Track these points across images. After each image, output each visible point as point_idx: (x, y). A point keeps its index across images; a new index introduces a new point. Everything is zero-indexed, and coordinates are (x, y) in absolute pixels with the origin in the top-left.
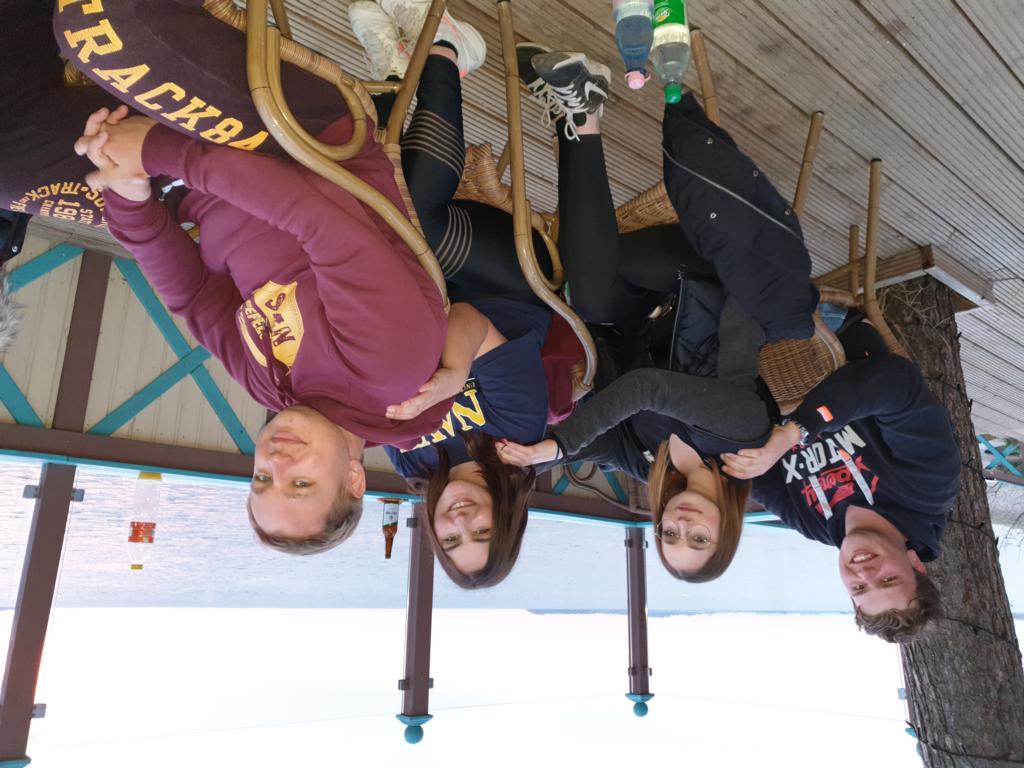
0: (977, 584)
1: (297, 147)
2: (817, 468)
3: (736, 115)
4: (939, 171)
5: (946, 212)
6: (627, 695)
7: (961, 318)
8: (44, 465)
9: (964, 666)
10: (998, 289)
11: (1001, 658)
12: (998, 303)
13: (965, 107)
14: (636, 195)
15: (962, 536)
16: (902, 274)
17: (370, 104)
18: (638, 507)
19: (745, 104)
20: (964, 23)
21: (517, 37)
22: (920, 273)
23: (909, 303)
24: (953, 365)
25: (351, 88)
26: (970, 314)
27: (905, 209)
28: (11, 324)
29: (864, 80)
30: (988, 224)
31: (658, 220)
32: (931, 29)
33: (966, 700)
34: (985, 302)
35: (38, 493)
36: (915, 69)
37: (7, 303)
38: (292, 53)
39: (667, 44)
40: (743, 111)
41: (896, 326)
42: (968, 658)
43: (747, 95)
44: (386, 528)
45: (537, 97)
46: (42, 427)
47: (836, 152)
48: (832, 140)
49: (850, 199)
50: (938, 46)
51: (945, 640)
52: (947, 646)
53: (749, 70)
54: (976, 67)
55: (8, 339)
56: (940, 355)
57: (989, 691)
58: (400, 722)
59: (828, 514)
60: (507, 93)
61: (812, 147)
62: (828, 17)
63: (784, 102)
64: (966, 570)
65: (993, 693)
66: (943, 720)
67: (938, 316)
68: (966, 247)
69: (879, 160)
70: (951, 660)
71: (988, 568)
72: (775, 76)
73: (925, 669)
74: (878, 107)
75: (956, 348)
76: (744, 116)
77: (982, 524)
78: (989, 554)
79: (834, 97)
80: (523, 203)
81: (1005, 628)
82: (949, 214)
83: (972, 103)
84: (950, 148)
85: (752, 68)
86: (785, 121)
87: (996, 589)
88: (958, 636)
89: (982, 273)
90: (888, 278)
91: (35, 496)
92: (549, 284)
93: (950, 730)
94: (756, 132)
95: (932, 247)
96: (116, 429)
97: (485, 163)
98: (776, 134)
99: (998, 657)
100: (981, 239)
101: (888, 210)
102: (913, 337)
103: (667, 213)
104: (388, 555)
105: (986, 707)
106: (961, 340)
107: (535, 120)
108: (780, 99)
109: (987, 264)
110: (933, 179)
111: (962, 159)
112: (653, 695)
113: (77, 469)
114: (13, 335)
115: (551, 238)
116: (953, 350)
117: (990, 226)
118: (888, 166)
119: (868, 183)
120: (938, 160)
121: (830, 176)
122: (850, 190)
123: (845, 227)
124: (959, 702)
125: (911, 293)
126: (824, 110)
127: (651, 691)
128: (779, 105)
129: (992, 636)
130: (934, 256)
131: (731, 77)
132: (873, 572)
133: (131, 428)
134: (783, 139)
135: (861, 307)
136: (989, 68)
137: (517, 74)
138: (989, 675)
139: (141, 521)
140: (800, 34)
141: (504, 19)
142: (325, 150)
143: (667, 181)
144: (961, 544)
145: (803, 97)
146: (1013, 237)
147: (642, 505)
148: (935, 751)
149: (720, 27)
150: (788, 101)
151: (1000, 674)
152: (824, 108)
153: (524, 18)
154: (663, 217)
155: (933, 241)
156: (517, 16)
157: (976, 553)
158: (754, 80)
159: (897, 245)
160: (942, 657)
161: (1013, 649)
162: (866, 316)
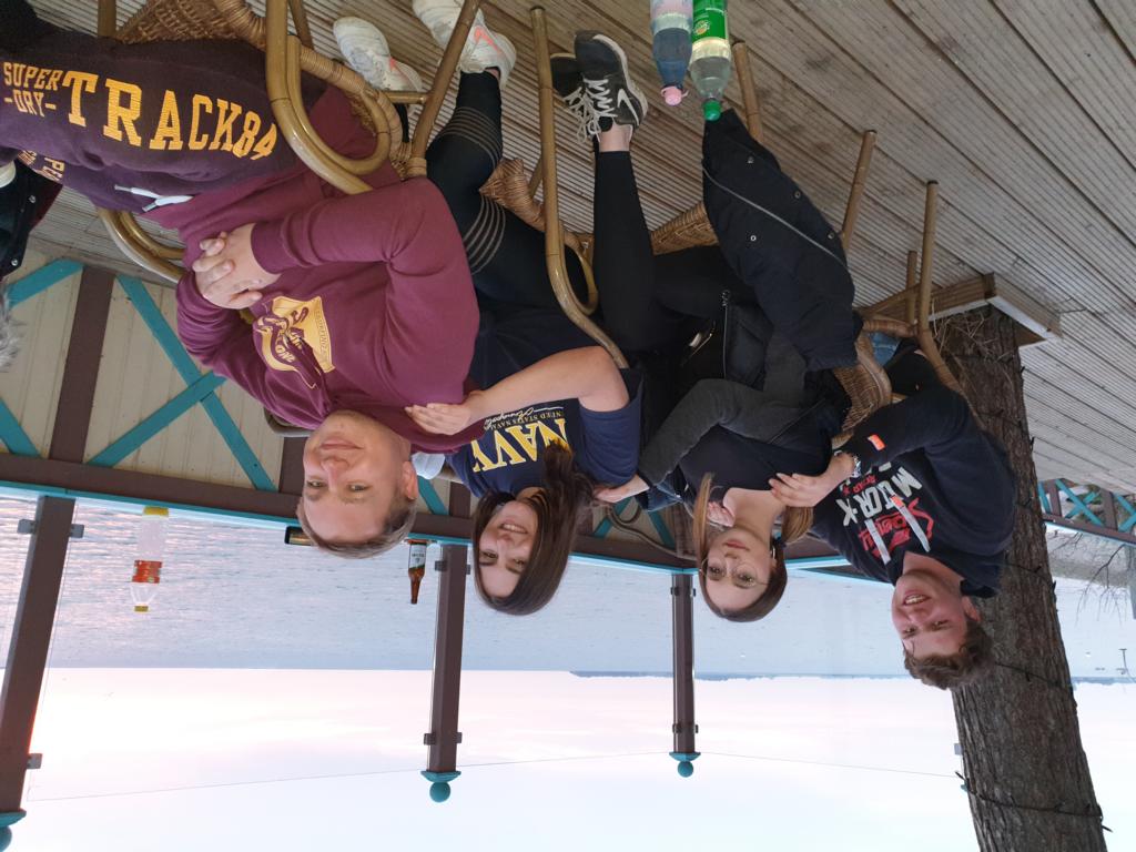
0: (1032, 629)
1: (318, 161)
2: (874, 512)
3: (785, 132)
4: (999, 196)
5: (1008, 239)
6: (671, 754)
7: (1027, 353)
8: (40, 499)
9: (1014, 714)
10: (1065, 321)
11: (1054, 707)
12: (1065, 336)
13: (1023, 129)
14: (678, 214)
15: (1018, 581)
16: (964, 304)
17: (394, 117)
18: (686, 552)
19: (794, 122)
20: (1018, 41)
21: (553, 47)
22: (982, 303)
23: (971, 335)
24: (1015, 401)
25: (374, 99)
26: (1038, 348)
27: (966, 236)
28: (11, 342)
29: (918, 100)
30: (1052, 253)
31: (697, 242)
32: (983, 47)
33: (1016, 750)
34: (1050, 335)
35: (33, 527)
36: (969, 89)
37: (7, 320)
38: (313, 62)
39: (707, 58)
40: (791, 128)
41: (957, 359)
42: (1019, 705)
43: (795, 111)
44: (411, 571)
45: (573, 110)
46: (38, 457)
47: (892, 174)
48: (885, 160)
49: (908, 224)
50: (991, 65)
51: (996, 687)
52: (998, 693)
53: (797, 86)
54: (1031, 87)
55: (8, 358)
56: (1002, 391)
57: (1040, 739)
58: (425, 779)
59: (886, 558)
60: (541, 104)
61: (862, 168)
62: (877, 33)
63: (834, 120)
64: (1021, 615)
65: (1044, 742)
66: (993, 770)
67: (1000, 348)
68: (1030, 276)
69: (936, 183)
70: (1002, 708)
71: (1043, 612)
72: (823, 92)
73: (976, 718)
74: (932, 127)
75: (1019, 383)
76: (793, 134)
77: (1039, 567)
78: (1044, 599)
79: (886, 116)
80: (556, 221)
81: (1059, 674)
82: (1011, 241)
83: (1030, 125)
84: (1009, 172)
85: (799, 83)
86: (837, 140)
87: (1051, 635)
88: (1009, 682)
89: (1048, 304)
90: (949, 308)
91: (30, 531)
92: (583, 308)
93: (999, 780)
94: (805, 150)
95: (995, 275)
96: (119, 460)
97: (516, 179)
98: (827, 153)
99: (1050, 704)
100: (1046, 269)
101: (946, 233)
102: (973, 371)
103: (707, 234)
104: (414, 601)
105: (1036, 756)
106: (1024, 374)
107: (572, 133)
108: (829, 117)
109: (1053, 294)
110: (994, 204)
111: (1021, 183)
112: (699, 754)
113: (76, 502)
114: (14, 354)
115: (586, 259)
116: (1015, 385)
117: (1055, 254)
118: (945, 188)
119: (924, 206)
120: (997, 184)
121: (884, 198)
122: (907, 214)
123: (903, 253)
124: (1009, 751)
125: (972, 324)
126: (877, 129)
127: (697, 750)
128: (829, 123)
129: (1046, 683)
130: (997, 286)
131: (777, 92)
132: (924, 614)
133: (136, 459)
134: (834, 158)
135: (914, 337)
136: (1046, 89)
137: (551, 86)
138: (1041, 724)
139: (146, 560)
140: (848, 49)
141: (537, 27)
142: (347, 164)
143: (707, 201)
144: (1016, 587)
145: (855, 117)
146: (1077, 265)
147: (690, 550)
148: (983, 802)
149: (764, 40)
150: (839, 119)
151: (1053, 722)
152: (876, 126)
153: (560, 27)
154: (704, 239)
155: (996, 270)
156: (552, 25)
157: (1031, 597)
158: (803, 96)
159: (959, 273)
160: (993, 705)
161: (1066, 697)
162: (919, 347)
